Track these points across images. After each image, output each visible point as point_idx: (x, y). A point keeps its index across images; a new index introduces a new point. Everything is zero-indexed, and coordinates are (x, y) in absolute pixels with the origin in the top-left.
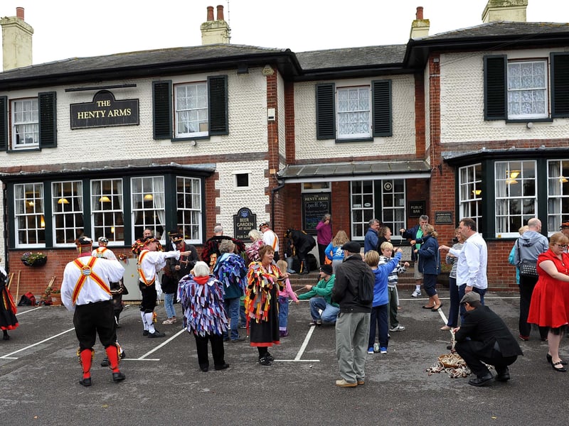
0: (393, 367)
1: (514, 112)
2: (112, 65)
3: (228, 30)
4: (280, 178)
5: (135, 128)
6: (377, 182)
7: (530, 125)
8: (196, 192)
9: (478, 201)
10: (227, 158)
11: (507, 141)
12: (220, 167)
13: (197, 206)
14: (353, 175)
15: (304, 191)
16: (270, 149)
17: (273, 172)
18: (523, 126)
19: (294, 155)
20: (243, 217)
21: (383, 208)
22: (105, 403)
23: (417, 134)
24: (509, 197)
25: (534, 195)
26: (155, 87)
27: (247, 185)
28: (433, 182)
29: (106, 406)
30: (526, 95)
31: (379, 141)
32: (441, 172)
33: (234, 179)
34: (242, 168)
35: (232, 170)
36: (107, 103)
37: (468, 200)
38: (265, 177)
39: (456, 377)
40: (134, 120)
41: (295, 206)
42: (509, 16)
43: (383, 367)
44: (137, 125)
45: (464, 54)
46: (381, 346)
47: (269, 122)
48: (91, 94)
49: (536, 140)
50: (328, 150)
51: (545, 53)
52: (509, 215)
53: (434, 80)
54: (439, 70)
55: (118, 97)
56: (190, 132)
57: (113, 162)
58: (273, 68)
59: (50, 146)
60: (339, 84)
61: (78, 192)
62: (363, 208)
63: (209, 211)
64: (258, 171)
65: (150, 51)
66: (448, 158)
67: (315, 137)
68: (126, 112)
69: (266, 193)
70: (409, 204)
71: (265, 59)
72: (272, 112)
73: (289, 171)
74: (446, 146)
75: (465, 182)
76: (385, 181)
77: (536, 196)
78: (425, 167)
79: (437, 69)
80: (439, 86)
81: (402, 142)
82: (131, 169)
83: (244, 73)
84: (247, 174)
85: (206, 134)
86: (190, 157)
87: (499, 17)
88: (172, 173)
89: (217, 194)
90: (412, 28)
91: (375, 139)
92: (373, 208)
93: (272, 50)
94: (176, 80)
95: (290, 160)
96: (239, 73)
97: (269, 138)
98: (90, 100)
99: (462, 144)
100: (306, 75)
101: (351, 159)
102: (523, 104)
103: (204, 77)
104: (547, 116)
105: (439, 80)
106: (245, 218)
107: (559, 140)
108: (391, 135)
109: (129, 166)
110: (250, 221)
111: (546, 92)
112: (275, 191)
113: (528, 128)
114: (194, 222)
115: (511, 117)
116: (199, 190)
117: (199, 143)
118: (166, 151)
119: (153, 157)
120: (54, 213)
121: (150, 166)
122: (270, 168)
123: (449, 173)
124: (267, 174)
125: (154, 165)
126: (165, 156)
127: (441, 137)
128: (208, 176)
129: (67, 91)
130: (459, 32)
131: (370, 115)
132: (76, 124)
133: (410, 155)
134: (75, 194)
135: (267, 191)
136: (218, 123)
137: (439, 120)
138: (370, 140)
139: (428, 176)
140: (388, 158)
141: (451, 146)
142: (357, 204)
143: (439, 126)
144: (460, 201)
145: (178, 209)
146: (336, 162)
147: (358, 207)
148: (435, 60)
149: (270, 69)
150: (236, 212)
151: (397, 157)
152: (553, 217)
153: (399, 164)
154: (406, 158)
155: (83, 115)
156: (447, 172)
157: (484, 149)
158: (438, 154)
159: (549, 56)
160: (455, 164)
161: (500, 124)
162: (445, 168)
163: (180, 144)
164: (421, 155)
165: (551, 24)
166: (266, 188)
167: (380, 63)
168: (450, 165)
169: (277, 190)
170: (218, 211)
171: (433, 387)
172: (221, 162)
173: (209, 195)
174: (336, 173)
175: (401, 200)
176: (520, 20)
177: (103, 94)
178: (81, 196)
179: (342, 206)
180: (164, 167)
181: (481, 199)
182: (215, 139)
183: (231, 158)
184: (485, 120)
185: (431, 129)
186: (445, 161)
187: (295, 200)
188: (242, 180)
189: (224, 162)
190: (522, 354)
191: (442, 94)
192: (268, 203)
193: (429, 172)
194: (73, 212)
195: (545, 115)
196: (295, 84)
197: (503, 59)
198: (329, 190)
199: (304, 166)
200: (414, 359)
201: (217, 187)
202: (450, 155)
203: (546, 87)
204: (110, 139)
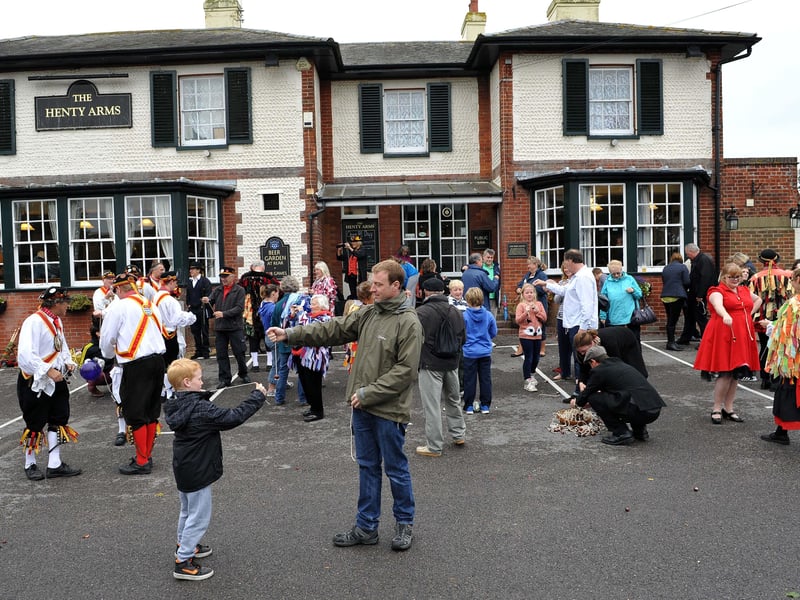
0: (504, 427)
1: (596, 127)
2: (91, 47)
3: (240, 11)
4: (320, 200)
5: (126, 132)
6: (435, 207)
7: (614, 142)
8: (211, 216)
9: (560, 230)
10: (251, 173)
11: (588, 161)
12: (241, 185)
13: (212, 235)
14: (410, 197)
15: (344, 217)
16: (306, 163)
17: (311, 192)
18: (607, 143)
19: (332, 172)
20: (272, 249)
21: (441, 238)
22: (158, 491)
23: (481, 150)
24: (595, 226)
25: (622, 223)
26: (154, 78)
27: (278, 209)
28: (505, 207)
29: (161, 494)
30: (609, 107)
31: (436, 157)
32: (514, 196)
33: (261, 200)
34: (270, 186)
35: (258, 189)
36: (87, 98)
37: (546, 229)
38: (301, 198)
39: (584, 436)
40: (124, 121)
41: (333, 235)
42: (580, 14)
43: (493, 428)
44: (130, 128)
45: (540, 56)
46: (482, 405)
47: (305, 130)
48: (65, 85)
49: (622, 160)
50: (374, 166)
51: (631, 59)
52: (594, 247)
53: (506, 86)
54: (511, 74)
55: (103, 90)
56: (201, 139)
57: (96, 176)
58: (309, 62)
59: (7, 152)
60: (387, 85)
61: (50, 214)
62: (417, 239)
63: (228, 240)
64: (291, 190)
65: (138, 32)
66: (522, 179)
67: (358, 150)
68: (116, 110)
69: (302, 218)
70: (472, 234)
71: (299, 49)
72: (308, 117)
73: (327, 191)
74: (519, 165)
75: (542, 208)
76: (444, 206)
77: (624, 225)
78: (492, 189)
79: (508, 71)
80: (511, 93)
81: (462, 159)
82: (125, 185)
83: (274, 65)
84: (277, 195)
85: (223, 141)
86: (202, 171)
87: (568, 15)
88: (180, 191)
89: (239, 219)
90: (466, 22)
91: (432, 155)
92: (429, 238)
93: (308, 38)
94: (181, 71)
95: (328, 178)
96: (267, 66)
97: (306, 149)
98: (63, 92)
99: (538, 163)
100: (347, 72)
101: (403, 179)
102: (606, 117)
103: (219, 69)
104: (632, 133)
105: (511, 86)
106: (274, 249)
107: (646, 161)
108: (450, 150)
109: (123, 181)
110: (282, 254)
111: (631, 105)
112: (314, 216)
113: (612, 146)
114: (209, 255)
115: (593, 132)
116: (214, 214)
117: (215, 153)
118: (168, 162)
119: (152, 170)
120: (16, 242)
121: (152, 181)
122: (306, 187)
123: (524, 198)
124: (303, 195)
125: (157, 180)
126: (168, 169)
127: (514, 153)
128: (226, 196)
129: (30, 79)
130: (530, 30)
131: (425, 125)
132: (43, 124)
133: (473, 174)
134: (46, 217)
135: (304, 216)
136: (239, 128)
137: (512, 133)
138: (426, 155)
139: (498, 200)
140: (447, 178)
141: (527, 165)
142: (409, 233)
143: (512, 140)
144: (537, 230)
145: (190, 238)
146: (384, 182)
147: (411, 237)
148: (507, 62)
149: (306, 62)
150: (263, 243)
151: (458, 177)
152: (643, 249)
153: (461, 186)
154: (469, 178)
155: (52, 113)
156: (521, 195)
157: (567, 169)
158: (511, 174)
159: (634, 63)
160: (530, 186)
161: (581, 140)
162: (519, 190)
163: (187, 154)
164: (487, 174)
165: (632, 26)
166: (302, 213)
167: (437, 61)
168: (524, 188)
169: (316, 215)
170: (240, 240)
171: (563, 448)
172: (243, 178)
173: (228, 221)
174: (389, 194)
175: (462, 229)
176: (592, 19)
177: (82, 85)
178: (54, 220)
179: (391, 235)
180: (171, 183)
181: (562, 228)
182: (235, 149)
183: (255, 173)
184: (564, 135)
185: (502, 144)
186: (519, 183)
187: (333, 228)
188: (271, 201)
189: (247, 178)
190: (665, 406)
191: (515, 102)
192: (304, 231)
193: (500, 195)
194: (44, 241)
195: (630, 132)
196: (333, 83)
197: (584, 64)
198: (375, 216)
199: (345, 186)
200: (525, 417)
201: (238, 210)
202: (524, 175)
203: (632, 99)
204: (93, 145)
